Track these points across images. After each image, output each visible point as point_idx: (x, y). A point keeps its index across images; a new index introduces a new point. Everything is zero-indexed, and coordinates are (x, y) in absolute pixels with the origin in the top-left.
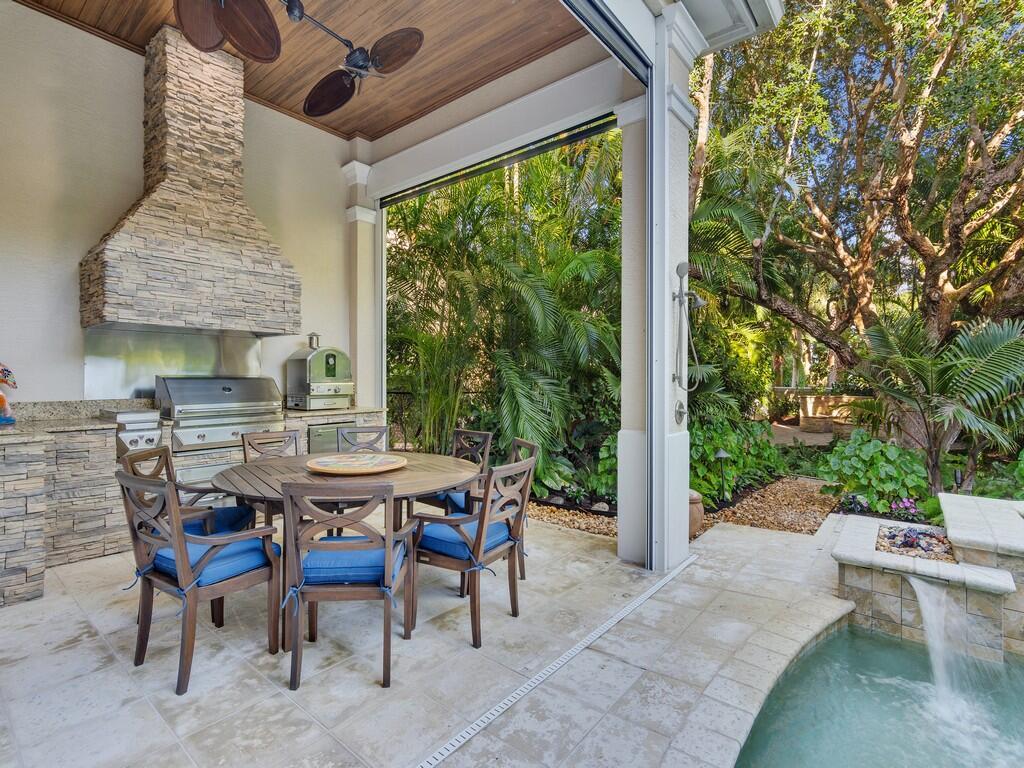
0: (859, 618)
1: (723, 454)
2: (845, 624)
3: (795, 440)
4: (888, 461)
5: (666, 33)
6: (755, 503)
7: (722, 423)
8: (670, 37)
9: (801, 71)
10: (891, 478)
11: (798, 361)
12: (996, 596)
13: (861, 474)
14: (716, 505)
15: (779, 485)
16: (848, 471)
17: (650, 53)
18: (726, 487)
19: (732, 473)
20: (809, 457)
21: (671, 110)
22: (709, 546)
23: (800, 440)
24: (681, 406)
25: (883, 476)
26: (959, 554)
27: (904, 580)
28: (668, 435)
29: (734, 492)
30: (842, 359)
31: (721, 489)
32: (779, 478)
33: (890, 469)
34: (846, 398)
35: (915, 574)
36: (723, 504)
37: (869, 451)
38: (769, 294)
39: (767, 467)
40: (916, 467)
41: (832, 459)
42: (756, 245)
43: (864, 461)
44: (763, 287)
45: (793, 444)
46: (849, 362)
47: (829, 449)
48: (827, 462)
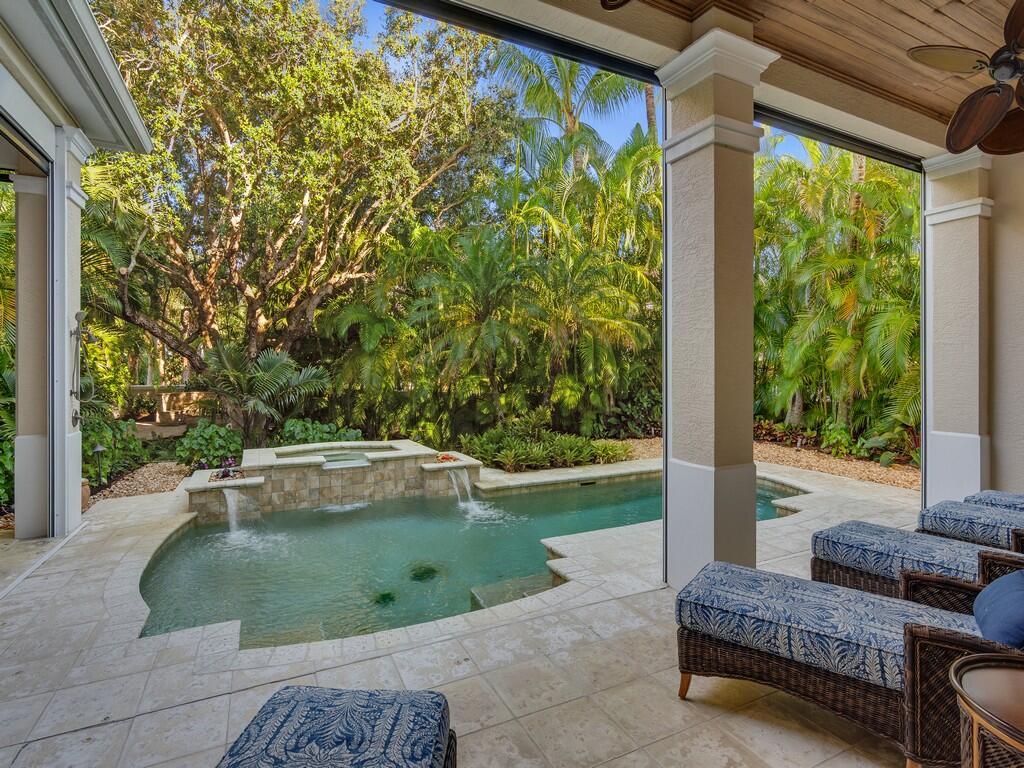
0: (199, 519)
1: (100, 448)
2: (192, 525)
3: (154, 434)
4: (220, 437)
5: (66, 143)
6: (127, 483)
7: (99, 424)
8: (69, 146)
9: (161, 148)
10: (221, 447)
11: (154, 360)
12: (258, 487)
13: (204, 448)
14: (96, 488)
15: (144, 469)
16: (196, 447)
17: (51, 153)
18: (103, 474)
19: (107, 464)
20: (166, 447)
21: (69, 198)
22: (96, 514)
23: (158, 434)
24: (76, 413)
25: (217, 446)
26: (245, 474)
27: (221, 492)
28: (67, 435)
29: (109, 478)
30: (193, 366)
31: (98, 475)
32: (143, 465)
33: (221, 442)
34: (195, 395)
35: (226, 487)
36: (102, 487)
37: (209, 432)
38: (133, 312)
39: (133, 457)
40: (236, 438)
41: (185, 441)
42: (124, 273)
43: (206, 440)
44: (127, 306)
45: (151, 438)
46: (198, 367)
47: (184, 435)
48: (182, 444)
